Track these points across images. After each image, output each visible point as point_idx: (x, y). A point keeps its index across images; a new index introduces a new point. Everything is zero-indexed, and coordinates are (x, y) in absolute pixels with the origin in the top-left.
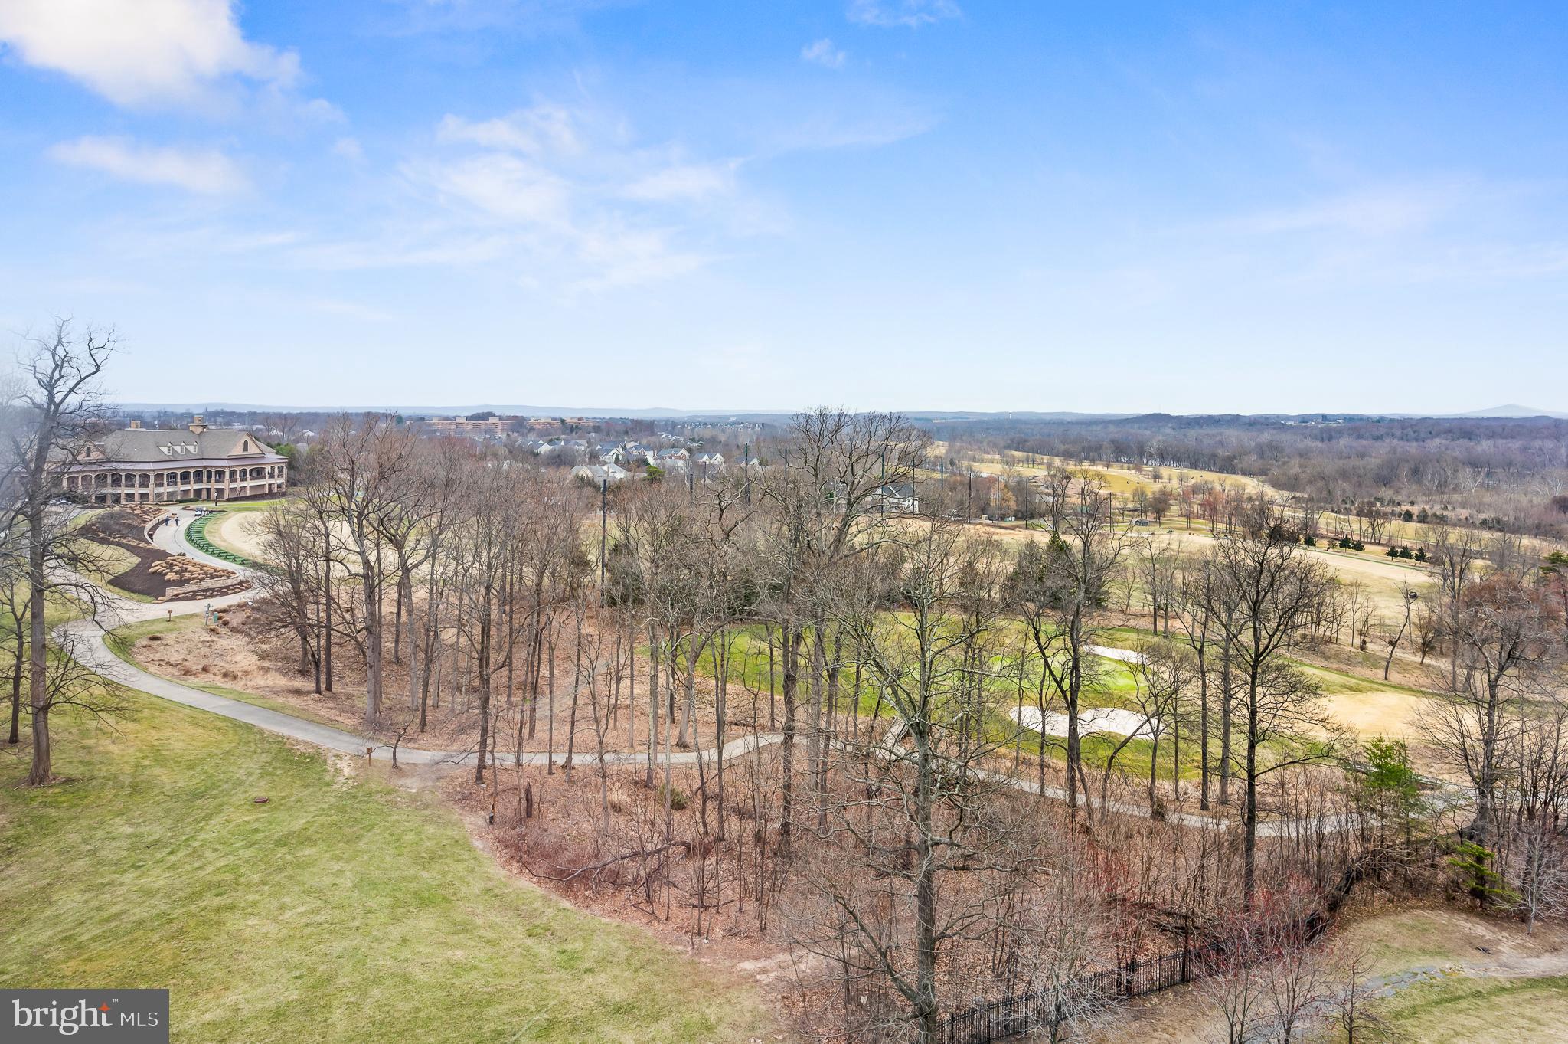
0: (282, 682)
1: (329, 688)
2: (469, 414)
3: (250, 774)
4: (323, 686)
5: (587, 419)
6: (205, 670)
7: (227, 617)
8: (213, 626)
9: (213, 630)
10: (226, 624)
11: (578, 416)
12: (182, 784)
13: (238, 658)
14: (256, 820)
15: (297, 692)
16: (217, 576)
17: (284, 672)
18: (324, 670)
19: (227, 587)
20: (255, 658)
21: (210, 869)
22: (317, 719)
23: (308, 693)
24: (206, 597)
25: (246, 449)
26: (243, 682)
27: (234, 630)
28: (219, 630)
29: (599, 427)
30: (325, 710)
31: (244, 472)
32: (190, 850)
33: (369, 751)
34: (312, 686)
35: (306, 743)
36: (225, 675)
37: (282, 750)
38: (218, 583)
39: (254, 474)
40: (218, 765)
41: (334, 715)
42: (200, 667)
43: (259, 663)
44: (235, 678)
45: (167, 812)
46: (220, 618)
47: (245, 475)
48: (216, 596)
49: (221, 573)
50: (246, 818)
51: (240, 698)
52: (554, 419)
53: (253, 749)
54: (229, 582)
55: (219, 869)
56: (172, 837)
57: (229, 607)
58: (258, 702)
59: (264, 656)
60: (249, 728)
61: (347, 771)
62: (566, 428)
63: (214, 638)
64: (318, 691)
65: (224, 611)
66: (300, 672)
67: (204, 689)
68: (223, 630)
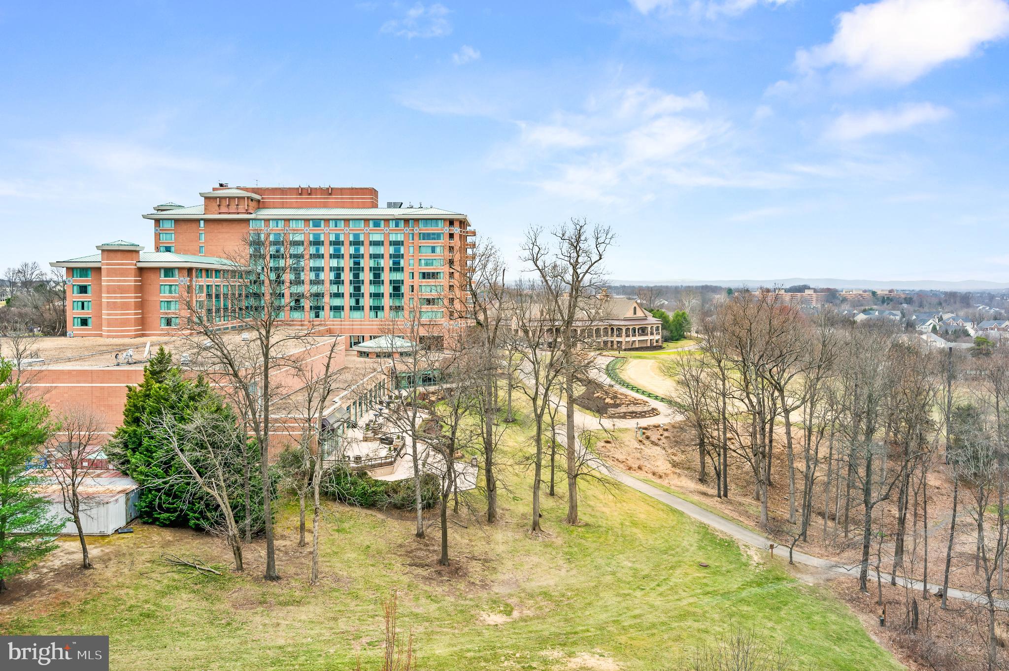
0: (692, 485)
1: (726, 495)
2: (788, 286)
3: (691, 545)
4: (722, 493)
5: (897, 291)
6: (640, 468)
7: (649, 433)
8: (640, 438)
9: (641, 441)
10: (648, 438)
11: (890, 288)
12: (651, 542)
13: (659, 463)
14: (705, 577)
15: (705, 494)
16: (638, 404)
17: (692, 478)
18: (722, 479)
19: (645, 412)
20: (670, 466)
21: (685, 602)
22: (721, 514)
23: (712, 496)
24: (633, 418)
25: (635, 313)
26: (667, 481)
27: (653, 443)
28: (645, 442)
29: (911, 299)
30: (727, 510)
31: (634, 330)
32: (669, 587)
33: (772, 547)
34: (715, 492)
35: (722, 532)
36: (654, 474)
37: (707, 533)
38: (639, 409)
39: (640, 332)
40: (669, 534)
41: (735, 515)
42: (636, 466)
43: (673, 469)
44: (661, 477)
45: (648, 558)
46: (644, 433)
47: (635, 332)
48: (638, 418)
49: (640, 402)
50: (698, 575)
51: (668, 490)
52: (865, 291)
53: (688, 528)
54: (646, 409)
55: (691, 604)
56: (656, 575)
57: (649, 426)
58: (682, 496)
59: (675, 465)
60: (682, 514)
61: (756, 558)
62: (878, 299)
63: (642, 447)
64: (719, 496)
65: (645, 429)
66: (700, 480)
67: (645, 481)
68: (647, 442)
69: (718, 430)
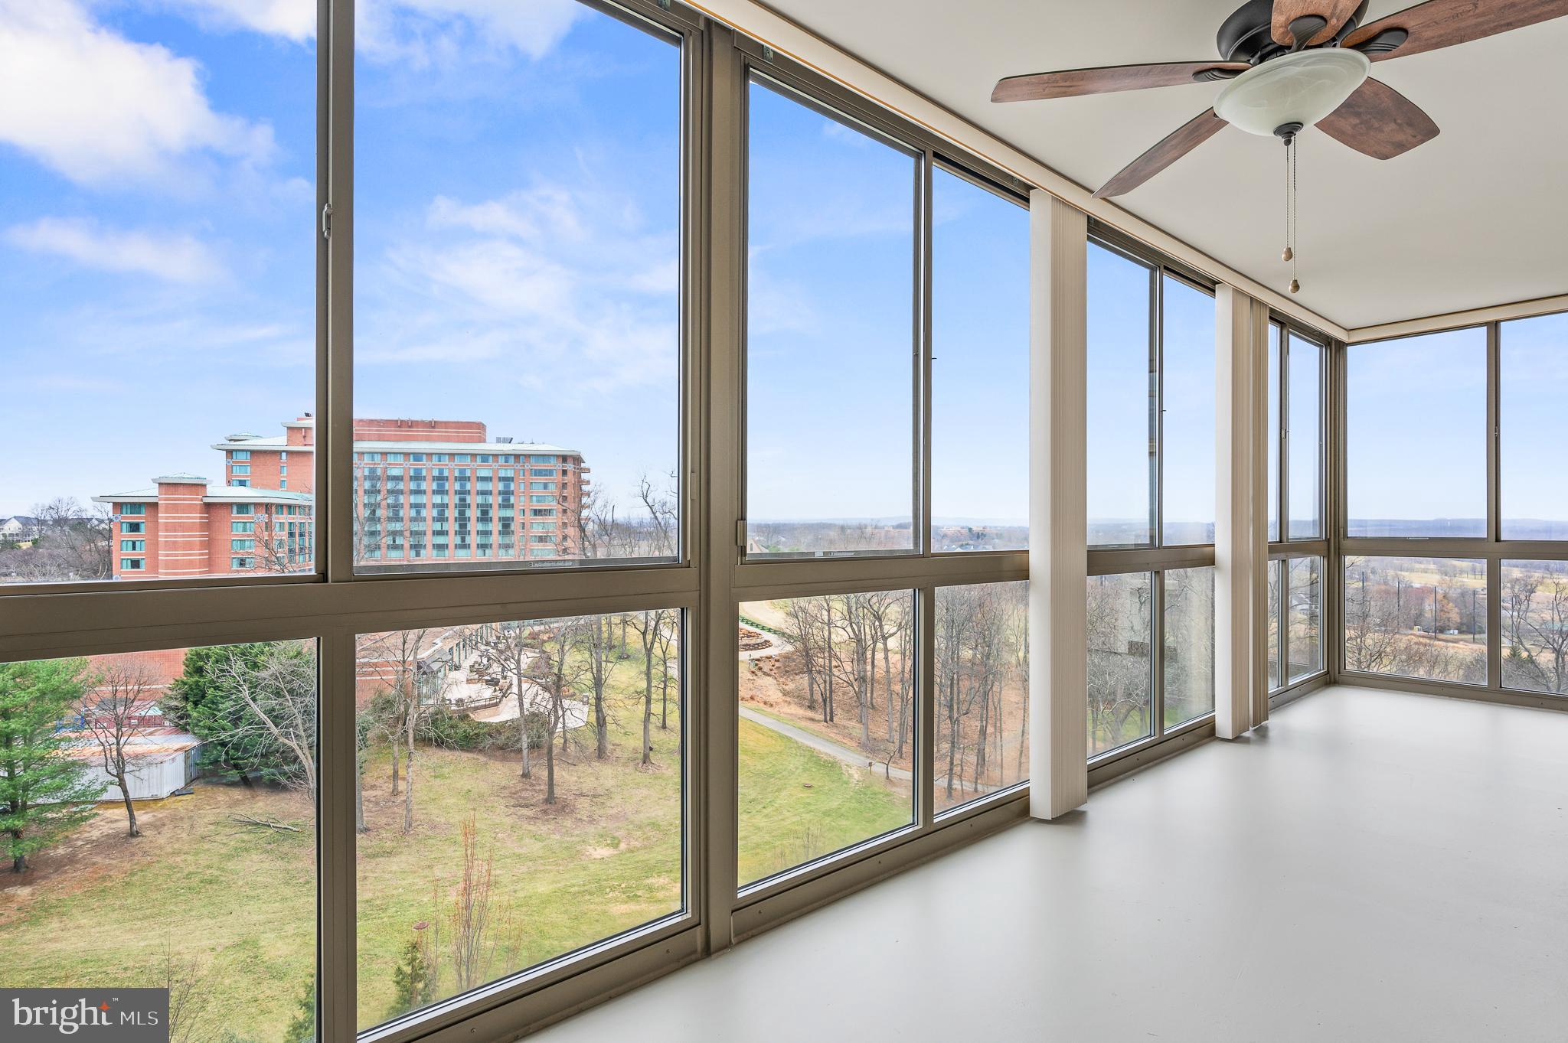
0: (801, 712)
1: (832, 720)
2: (895, 524)
3: (797, 768)
4: (828, 718)
5: (990, 527)
6: (752, 698)
7: (761, 664)
8: (753, 670)
9: (753, 672)
10: (760, 669)
11: (983, 526)
12: (759, 767)
13: (770, 693)
14: (808, 797)
15: (812, 720)
16: (751, 636)
17: (801, 705)
18: (828, 704)
19: (758, 644)
20: (781, 694)
21: (788, 822)
22: (827, 738)
23: (819, 721)
24: (746, 650)
26: (777, 709)
27: (765, 674)
28: (757, 673)
29: (1001, 534)
30: (832, 733)
32: (774, 808)
33: (870, 765)
34: (822, 717)
35: (826, 754)
36: (765, 703)
37: (812, 756)
38: (753, 641)
40: (776, 759)
41: (839, 738)
42: (749, 696)
43: (784, 698)
44: (771, 705)
45: (755, 782)
46: (756, 665)
48: (752, 650)
49: (753, 634)
50: (801, 795)
51: (778, 719)
52: (963, 528)
53: (795, 752)
54: (759, 641)
55: (794, 823)
56: (762, 799)
57: (762, 657)
58: (791, 723)
59: (785, 693)
60: (789, 739)
61: (856, 776)
62: (973, 534)
63: (755, 677)
64: (826, 721)
65: (758, 660)
66: (809, 707)
67: (756, 710)
68: (759, 673)
69: (824, 658)
